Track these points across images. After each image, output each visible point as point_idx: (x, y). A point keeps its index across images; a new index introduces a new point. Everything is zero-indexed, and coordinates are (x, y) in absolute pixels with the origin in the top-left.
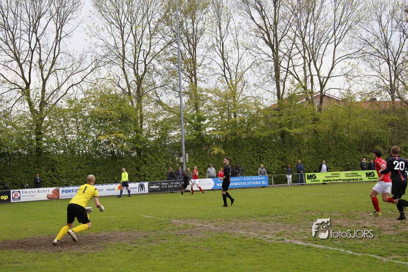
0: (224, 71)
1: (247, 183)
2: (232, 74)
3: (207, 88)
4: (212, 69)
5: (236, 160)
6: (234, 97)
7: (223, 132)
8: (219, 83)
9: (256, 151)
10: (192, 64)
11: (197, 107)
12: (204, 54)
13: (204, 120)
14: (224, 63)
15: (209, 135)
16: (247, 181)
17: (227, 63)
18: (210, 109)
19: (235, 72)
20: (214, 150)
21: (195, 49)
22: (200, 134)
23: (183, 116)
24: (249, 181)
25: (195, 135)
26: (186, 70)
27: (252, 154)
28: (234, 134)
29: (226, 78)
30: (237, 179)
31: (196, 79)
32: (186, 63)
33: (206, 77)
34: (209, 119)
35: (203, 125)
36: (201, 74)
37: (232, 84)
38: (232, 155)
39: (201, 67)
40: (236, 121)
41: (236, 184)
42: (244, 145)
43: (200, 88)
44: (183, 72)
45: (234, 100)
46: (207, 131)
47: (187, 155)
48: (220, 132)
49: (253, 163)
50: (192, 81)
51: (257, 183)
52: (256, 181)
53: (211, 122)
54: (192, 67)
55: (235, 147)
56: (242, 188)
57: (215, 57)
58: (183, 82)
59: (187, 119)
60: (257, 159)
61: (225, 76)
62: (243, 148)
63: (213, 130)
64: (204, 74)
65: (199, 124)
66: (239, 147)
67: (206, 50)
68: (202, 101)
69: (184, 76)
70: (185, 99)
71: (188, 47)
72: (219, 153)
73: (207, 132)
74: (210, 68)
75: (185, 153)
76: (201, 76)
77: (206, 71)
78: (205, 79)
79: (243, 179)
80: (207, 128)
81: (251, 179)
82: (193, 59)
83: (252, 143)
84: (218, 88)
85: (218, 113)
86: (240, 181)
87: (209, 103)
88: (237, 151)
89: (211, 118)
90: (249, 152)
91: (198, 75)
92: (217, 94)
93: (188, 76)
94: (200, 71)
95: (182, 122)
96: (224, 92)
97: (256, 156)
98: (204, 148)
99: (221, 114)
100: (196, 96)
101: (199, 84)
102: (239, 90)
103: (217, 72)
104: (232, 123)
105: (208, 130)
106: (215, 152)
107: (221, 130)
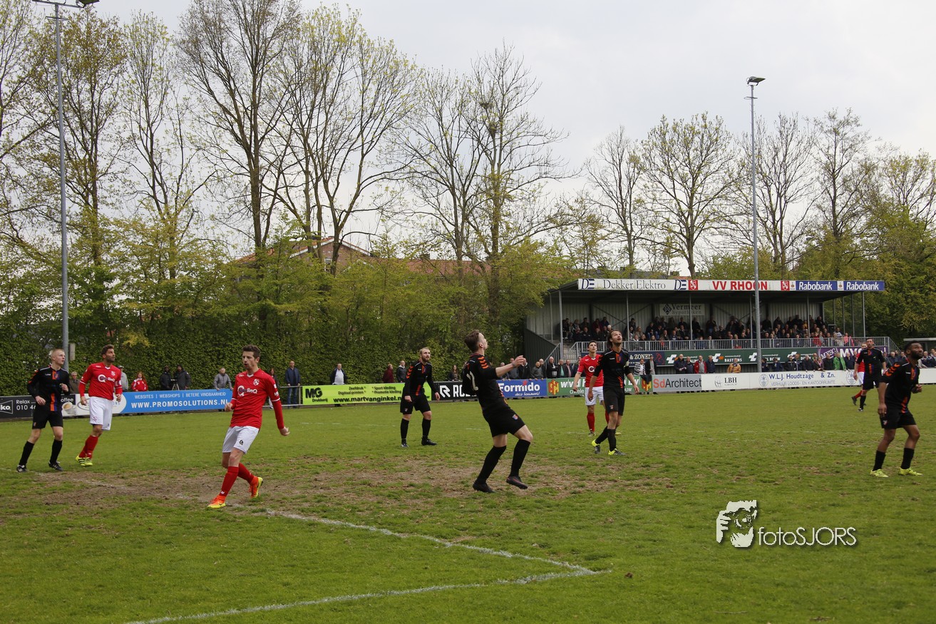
0: (153, 188)
1: (191, 403)
2: (169, 194)
3: (119, 218)
4: (128, 183)
5: (171, 359)
6: (172, 238)
7: (149, 304)
8: (142, 210)
9: (211, 342)
10: (88, 170)
11: (95, 255)
12: (114, 152)
13: (110, 279)
14: (154, 173)
15: (120, 309)
16: (191, 399)
17: (160, 174)
18: (124, 260)
19: (175, 190)
20: (128, 339)
21: (95, 142)
22: (101, 306)
23: (66, 270)
24: (196, 398)
25: (90, 308)
26: (75, 180)
27: (204, 347)
28: (169, 308)
29: (157, 201)
30: (172, 396)
31: (95, 200)
32: (76, 167)
33: (117, 197)
34: (121, 279)
35: (107, 289)
36: (107, 190)
37: (168, 214)
38: (165, 348)
39: (107, 177)
40: (174, 284)
41: (170, 404)
42: (189, 330)
43: (103, 217)
44: (70, 184)
45: (172, 244)
46: (116, 300)
47: (73, 347)
48: (142, 305)
49: (204, 364)
50: (87, 203)
51: (211, 402)
52: (208, 398)
53: (123, 285)
54: (88, 177)
55: (170, 333)
56: (181, 412)
57: (136, 159)
58: (68, 203)
59: (74, 277)
60: (213, 357)
61: (154, 197)
62: (186, 336)
63: (128, 299)
64: (112, 191)
65: (99, 287)
66: (178, 334)
67: (117, 145)
68: (108, 242)
69: (71, 192)
70: (73, 237)
71: (80, 138)
72: (138, 344)
73: (115, 303)
74: (125, 180)
75: (70, 342)
76: (106, 194)
77: (117, 185)
78: (114, 200)
79: (185, 395)
80: (115, 296)
81: (200, 395)
82: (90, 160)
83: (204, 326)
84: (141, 219)
85: (139, 267)
86: (177, 399)
87: (120, 247)
88: (174, 341)
89: (124, 277)
90: (198, 343)
91: (100, 193)
92: (137, 231)
93: (79, 193)
94: (104, 183)
95: (66, 282)
96: (153, 228)
97: (210, 352)
98: (108, 335)
99: (144, 270)
100: (95, 232)
101: (103, 210)
102: (181, 225)
103: (138, 188)
104: (166, 287)
105: (116, 298)
106: (131, 342)
107: (143, 301)
